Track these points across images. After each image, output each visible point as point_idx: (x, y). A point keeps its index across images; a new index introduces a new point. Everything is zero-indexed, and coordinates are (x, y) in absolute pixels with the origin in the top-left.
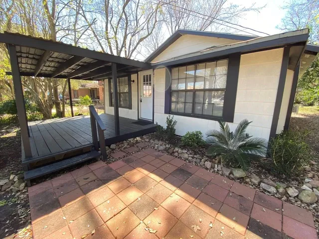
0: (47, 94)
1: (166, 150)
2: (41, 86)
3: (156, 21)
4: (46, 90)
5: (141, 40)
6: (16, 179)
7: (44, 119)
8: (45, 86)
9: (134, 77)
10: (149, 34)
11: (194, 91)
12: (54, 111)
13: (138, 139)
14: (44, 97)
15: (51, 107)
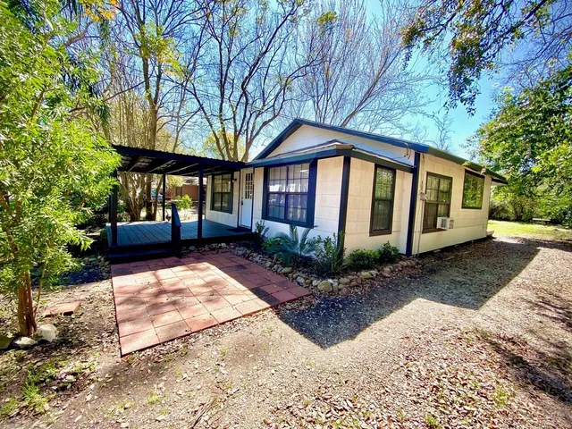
0: (139, 191)
1: (244, 255)
2: (132, 181)
3: (284, 100)
4: (137, 187)
5: (265, 123)
6: (102, 259)
7: (131, 221)
8: (138, 181)
9: (236, 174)
10: (275, 116)
11: (287, 195)
12: (143, 214)
13: (223, 245)
14: (135, 194)
15: (141, 208)
